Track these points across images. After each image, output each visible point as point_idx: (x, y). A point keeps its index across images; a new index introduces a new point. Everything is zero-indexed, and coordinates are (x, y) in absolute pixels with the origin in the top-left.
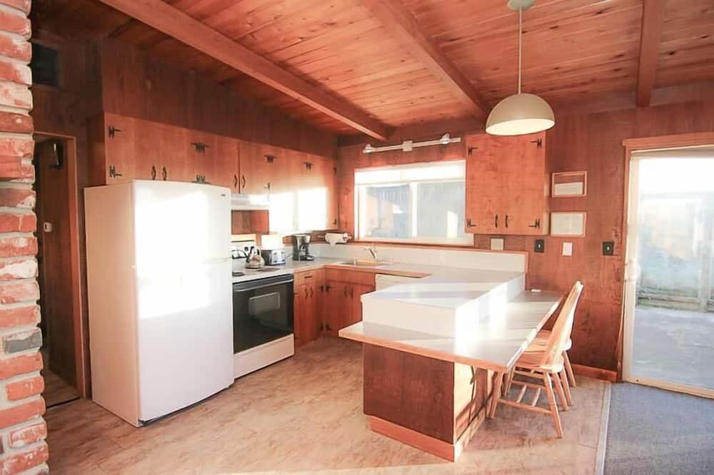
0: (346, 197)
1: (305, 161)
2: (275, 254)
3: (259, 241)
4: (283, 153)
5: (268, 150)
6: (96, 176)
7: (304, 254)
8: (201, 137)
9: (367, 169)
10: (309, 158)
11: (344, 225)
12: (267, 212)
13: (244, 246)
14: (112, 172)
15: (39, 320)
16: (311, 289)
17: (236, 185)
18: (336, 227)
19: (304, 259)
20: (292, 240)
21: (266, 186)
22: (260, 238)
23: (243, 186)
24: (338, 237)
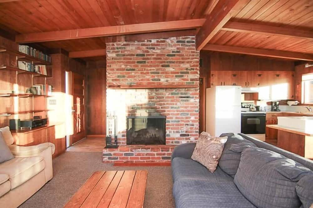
0: (298, 86)
1: (276, 74)
2: (261, 107)
3: (256, 103)
4: (265, 73)
5: (259, 72)
6: (209, 86)
7: (276, 108)
8: (235, 72)
9: (308, 74)
10: (278, 73)
11: (297, 98)
12: (258, 93)
13: (249, 104)
14: (212, 84)
15: (199, 108)
16: (275, 120)
17: (246, 85)
18: (293, 99)
19: (275, 110)
20: (270, 103)
21: (258, 84)
22: (256, 102)
23: (249, 85)
24: (293, 103)
